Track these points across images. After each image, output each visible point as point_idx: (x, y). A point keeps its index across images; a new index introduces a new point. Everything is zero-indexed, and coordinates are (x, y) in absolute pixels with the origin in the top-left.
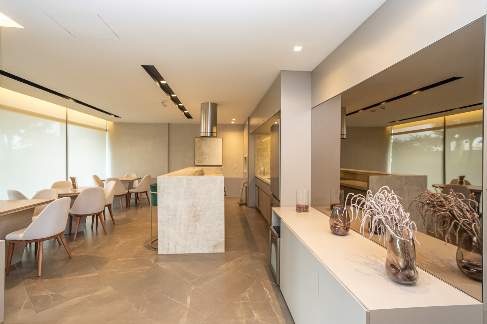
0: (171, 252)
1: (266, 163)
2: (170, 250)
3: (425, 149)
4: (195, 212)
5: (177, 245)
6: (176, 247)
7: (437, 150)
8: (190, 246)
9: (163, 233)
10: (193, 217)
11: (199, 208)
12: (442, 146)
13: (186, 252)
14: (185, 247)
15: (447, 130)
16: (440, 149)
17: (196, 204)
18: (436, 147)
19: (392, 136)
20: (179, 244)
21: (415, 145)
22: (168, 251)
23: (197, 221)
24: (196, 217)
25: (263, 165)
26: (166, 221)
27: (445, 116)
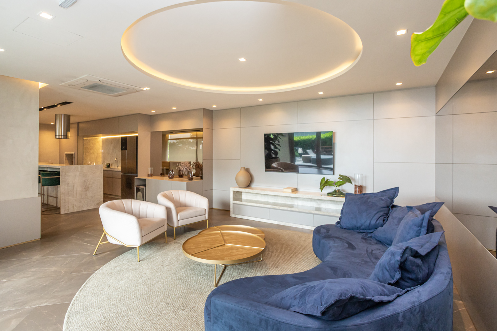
0: (71, 211)
1: (92, 158)
2: (69, 211)
3: (185, 149)
4: (86, 186)
5: (75, 206)
6: (73, 208)
7: (193, 149)
8: (82, 206)
9: (65, 201)
10: (85, 188)
11: (88, 183)
12: (196, 147)
13: (80, 210)
14: (79, 207)
15: (198, 140)
16: (195, 148)
17: (86, 181)
18: (192, 147)
19: (169, 140)
20: (76, 206)
21: (180, 146)
22: (68, 211)
23: (87, 191)
24: (86, 188)
25: (90, 160)
26: (67, 193)
27: (197, 132)
